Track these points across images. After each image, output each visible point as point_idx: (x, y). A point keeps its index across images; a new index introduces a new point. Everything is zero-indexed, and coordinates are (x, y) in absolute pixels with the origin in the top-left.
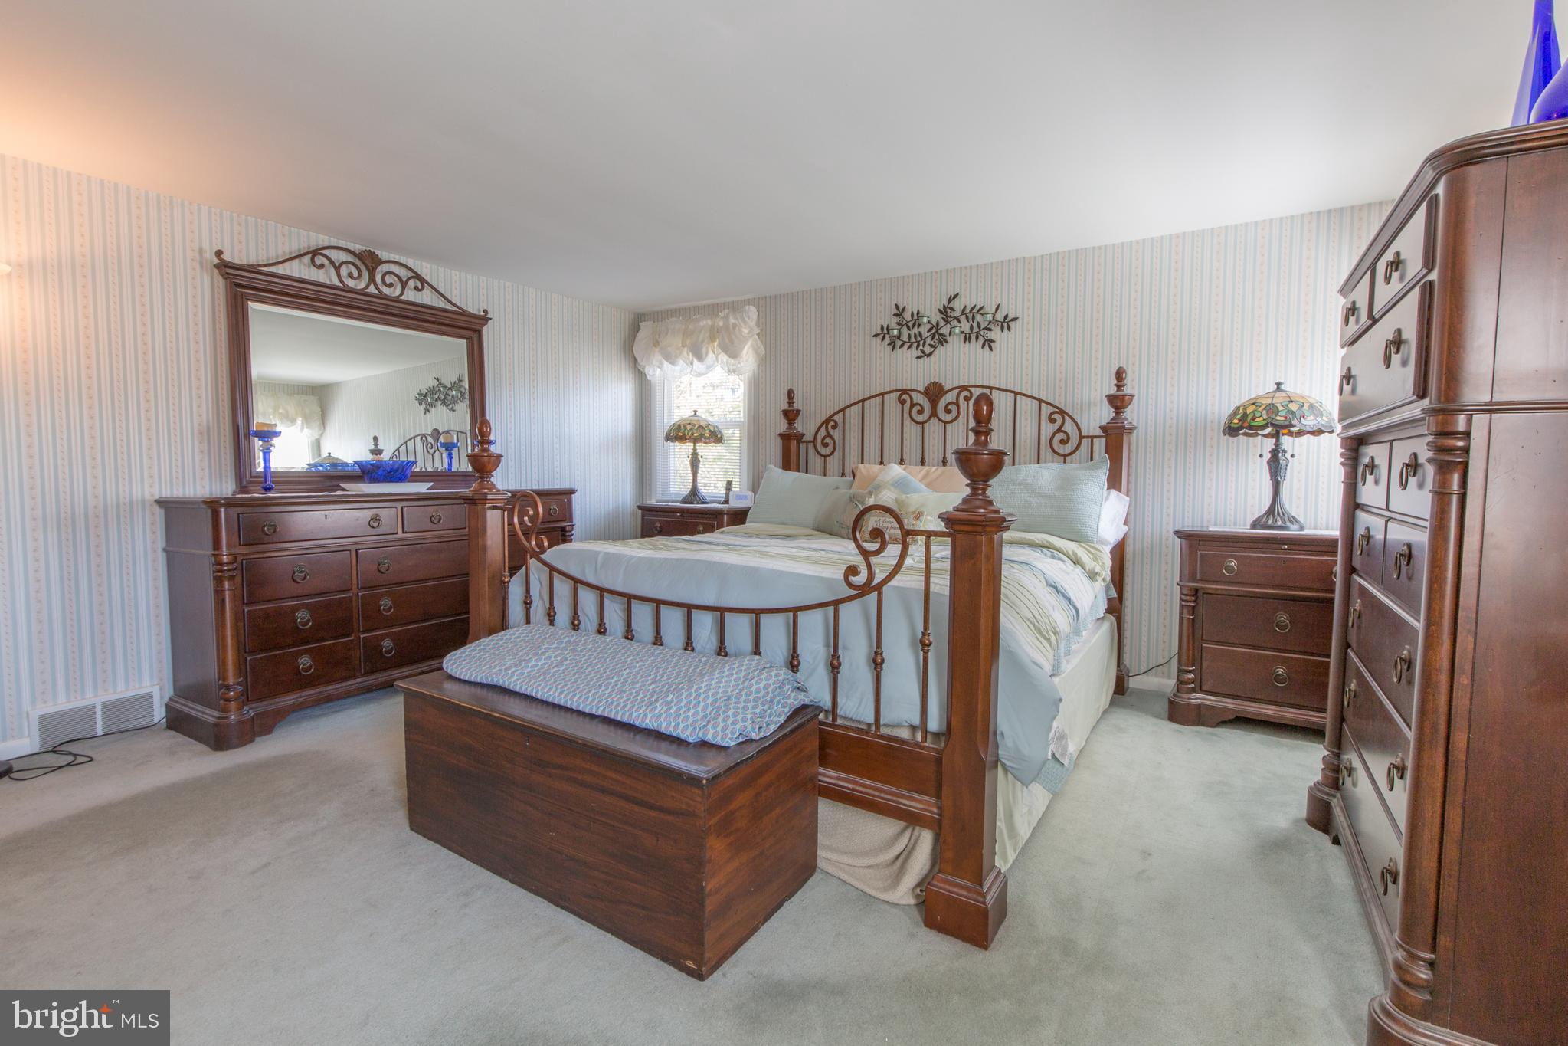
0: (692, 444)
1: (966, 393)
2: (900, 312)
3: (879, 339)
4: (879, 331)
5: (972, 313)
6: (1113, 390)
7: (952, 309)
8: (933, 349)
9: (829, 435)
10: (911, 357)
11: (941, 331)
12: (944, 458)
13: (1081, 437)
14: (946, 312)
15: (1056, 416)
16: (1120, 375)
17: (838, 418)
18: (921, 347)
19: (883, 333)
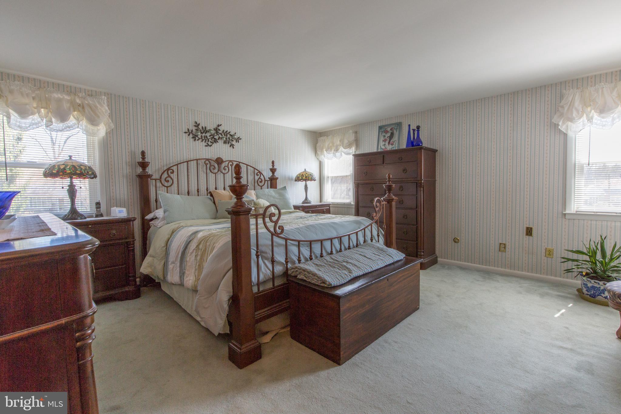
0: (69, 179)
1: (230, 163)
2: (197, 125)
3: (187, 134)
4: (187, 131)
5: (226, 133)
6: (271, 167)
7: (219, 130)
8: (211, 144)
9: (169, 176)
10: (203, 146)
11: (215, 137)
12: (224, 187)
13: (265, 181)
14: (216, 130)
15: (259, 174)
16: (273, 162)
17: (175, 168)
18: (207, 142)
19: (189, 132)
